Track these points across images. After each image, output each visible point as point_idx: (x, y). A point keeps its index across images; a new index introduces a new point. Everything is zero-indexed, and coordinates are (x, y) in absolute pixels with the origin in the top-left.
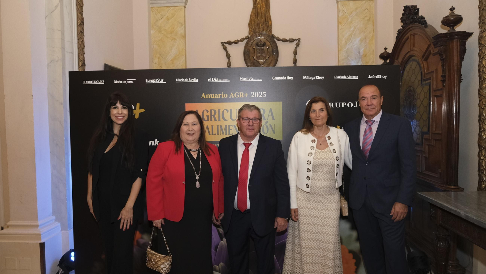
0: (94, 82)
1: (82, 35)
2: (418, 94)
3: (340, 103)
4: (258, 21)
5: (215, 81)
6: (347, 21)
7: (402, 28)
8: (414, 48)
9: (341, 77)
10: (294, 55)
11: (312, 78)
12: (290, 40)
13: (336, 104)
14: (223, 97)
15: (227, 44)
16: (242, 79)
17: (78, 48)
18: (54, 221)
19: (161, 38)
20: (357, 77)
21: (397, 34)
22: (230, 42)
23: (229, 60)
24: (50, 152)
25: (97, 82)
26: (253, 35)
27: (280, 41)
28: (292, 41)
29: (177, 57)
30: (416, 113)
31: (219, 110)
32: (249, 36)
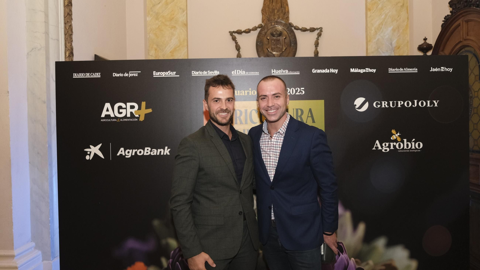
0: (88, 75)
1: (70, 18)
2: (475, 92)
3: (395, 102)
4: (272, 6)
5: (240, 74)
6: (377, 8)
7: (449, 14)
8: (468, 37)
9: (397, 70)
10: (315, 47)
11: (362, 71)
12: (310, 29)
13: (391, 102)
14: (250, 94)
15: (236, 34)
16: (274, 71)
17: (65, 35)
18: (33, 249)
19: (159, 26)
20: (417, 69)
21: (443, 21)
22: (240, 31)
23: (239, 52)
24: (30, 163)
25: (92, 75)
26: (266, 23)
27: (299, 31)
28: (312, 30)
29: (178, 48)
30: (472, 114)
31: (246, 111)
32: (262, 24)
